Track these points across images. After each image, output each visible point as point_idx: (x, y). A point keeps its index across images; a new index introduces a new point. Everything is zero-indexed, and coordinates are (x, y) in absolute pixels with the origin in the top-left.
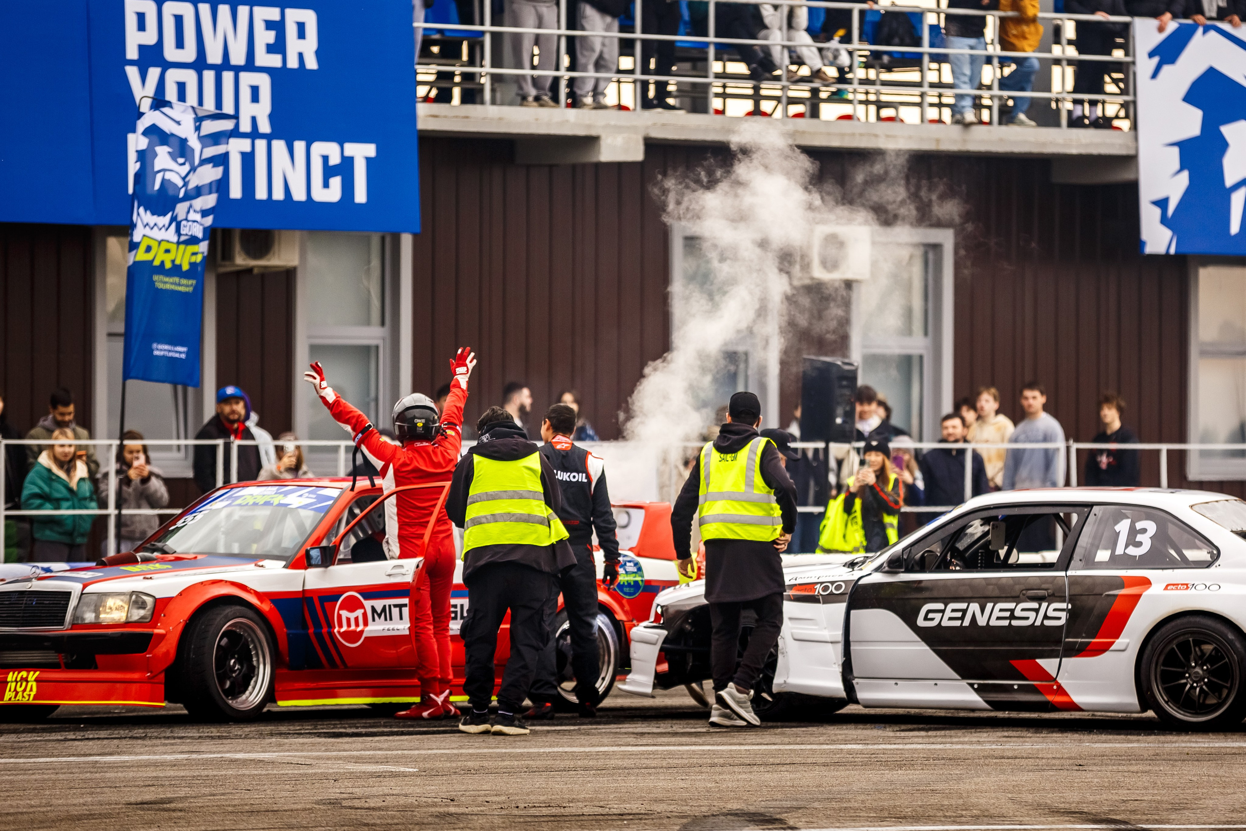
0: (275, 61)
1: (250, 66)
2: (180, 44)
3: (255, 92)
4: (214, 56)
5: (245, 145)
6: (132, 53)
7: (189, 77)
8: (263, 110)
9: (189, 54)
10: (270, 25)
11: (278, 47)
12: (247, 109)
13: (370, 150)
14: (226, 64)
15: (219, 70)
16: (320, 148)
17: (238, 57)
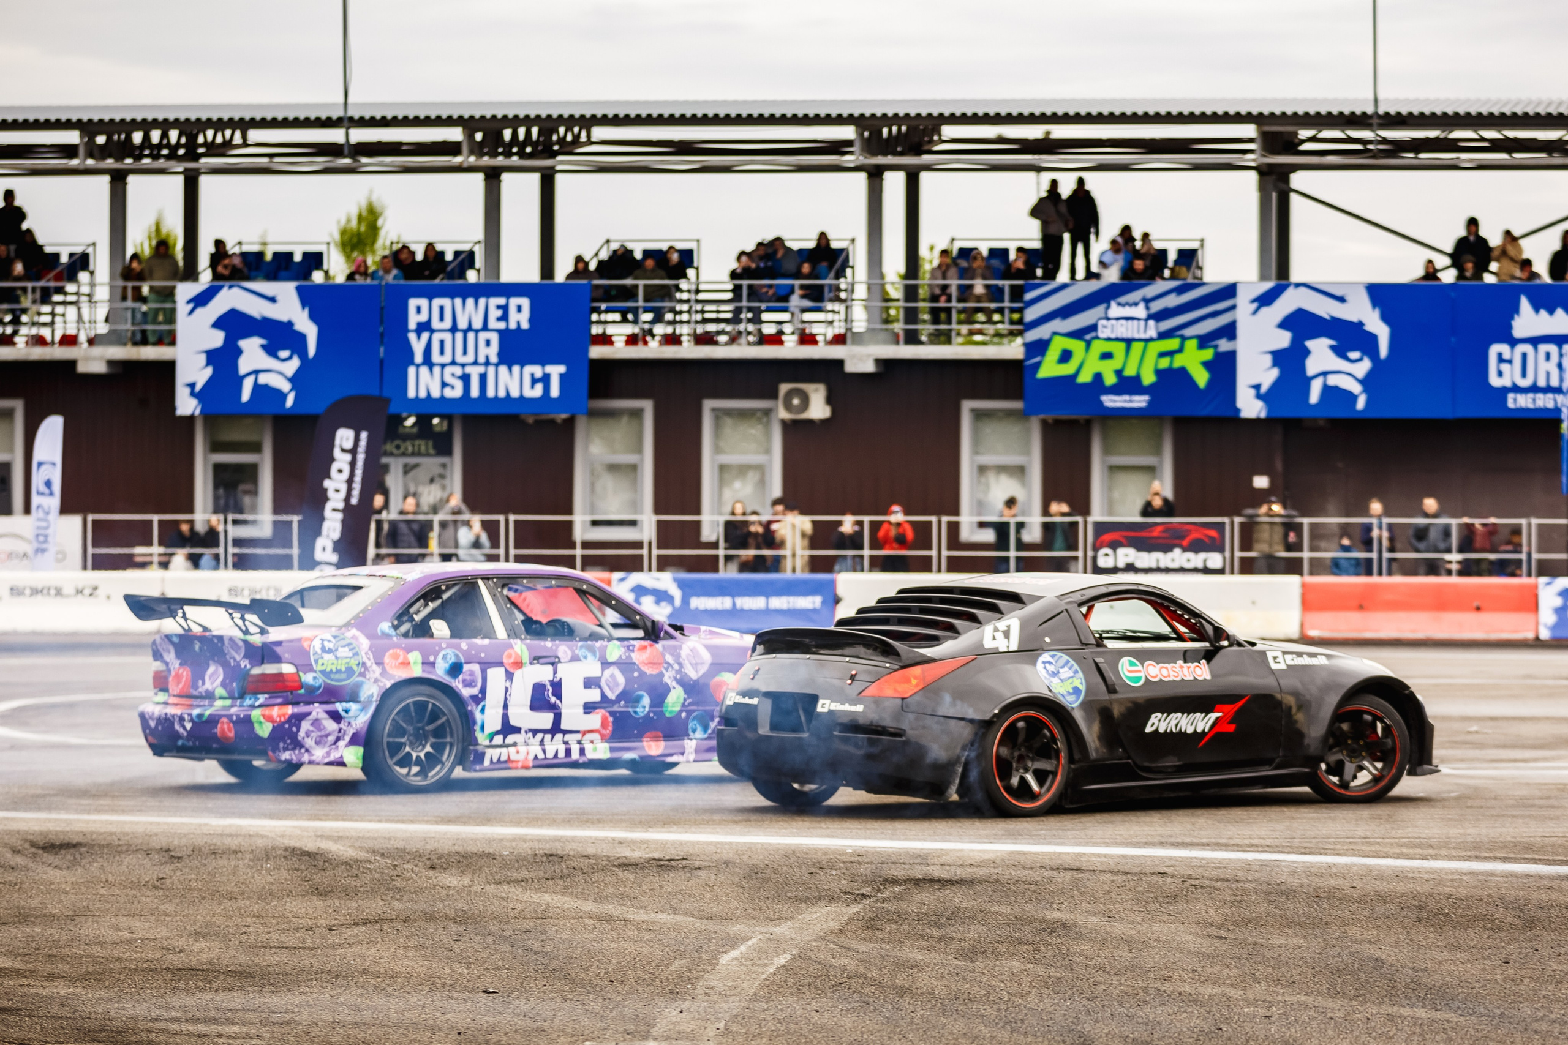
0: (502, 325)
2: (442, 319)
3: (488, 343)
4: (462, 324)
5: (481, 369)
6: (412, 325)
7: (447, 337)
8: (493, 352)
9: (448, 323)
10: (499, 307)
11: (504, 317)
12: (483, 351)
13: (562, 369)
14: (470, 328)
15: (465, 332)
16: (529, 369)
17: (478, 324)
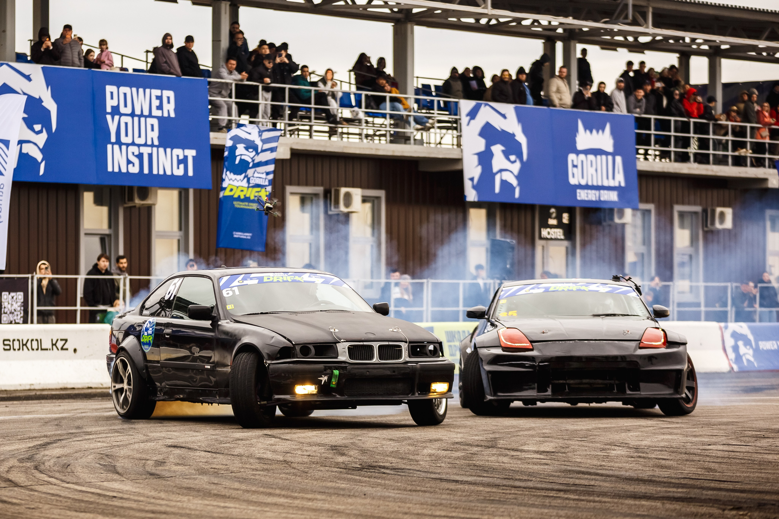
1: (150, 116)
